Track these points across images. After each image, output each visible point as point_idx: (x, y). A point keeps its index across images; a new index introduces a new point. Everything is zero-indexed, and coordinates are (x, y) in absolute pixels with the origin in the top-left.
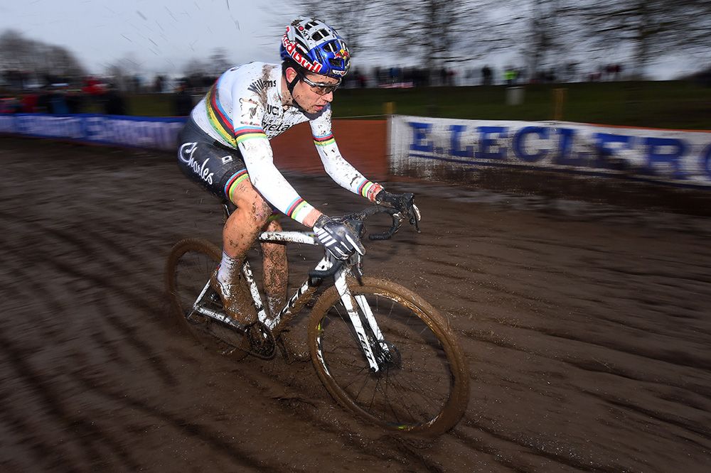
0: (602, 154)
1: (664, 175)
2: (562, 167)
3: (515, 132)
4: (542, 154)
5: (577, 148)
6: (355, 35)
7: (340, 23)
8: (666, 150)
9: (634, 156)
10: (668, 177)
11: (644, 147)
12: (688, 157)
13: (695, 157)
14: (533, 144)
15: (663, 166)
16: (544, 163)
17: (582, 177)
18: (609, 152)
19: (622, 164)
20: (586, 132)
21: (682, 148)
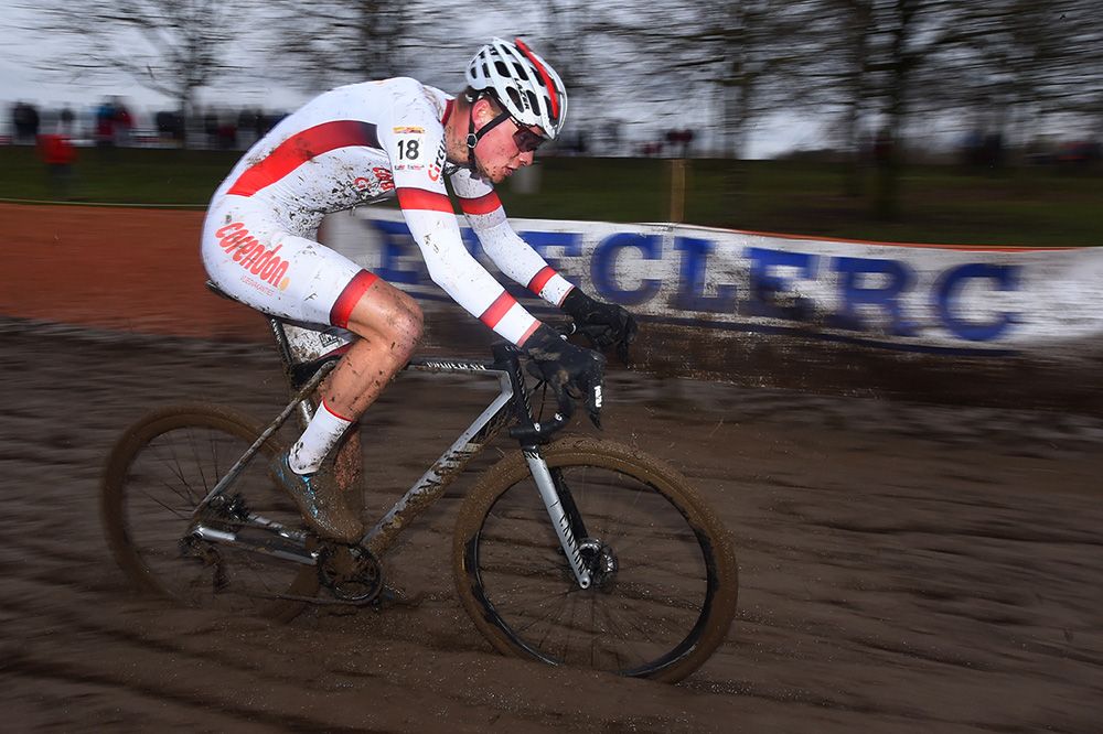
0: (764, 288)
1: (876, 329)
2: (689, 315)
3: (594, 246)
4: (650, 288)
5: (714, 277)
6: (205, 41)
7: (174, 15)
8: (873, 281)
9: (821, 292)
10: (882, 333)
11: (836, 275)
12: (913, 295)
13: (922, 295)
14: (631, 268)
15: (871, 311)
16: (655, 306)
17: (723, 335)
18: (778, 284)
19: (801, 309)
20: (731, 245)
21: (900, 277)
